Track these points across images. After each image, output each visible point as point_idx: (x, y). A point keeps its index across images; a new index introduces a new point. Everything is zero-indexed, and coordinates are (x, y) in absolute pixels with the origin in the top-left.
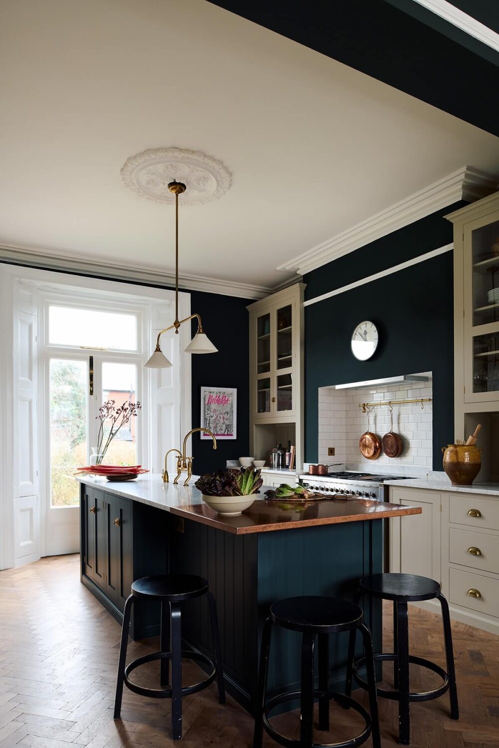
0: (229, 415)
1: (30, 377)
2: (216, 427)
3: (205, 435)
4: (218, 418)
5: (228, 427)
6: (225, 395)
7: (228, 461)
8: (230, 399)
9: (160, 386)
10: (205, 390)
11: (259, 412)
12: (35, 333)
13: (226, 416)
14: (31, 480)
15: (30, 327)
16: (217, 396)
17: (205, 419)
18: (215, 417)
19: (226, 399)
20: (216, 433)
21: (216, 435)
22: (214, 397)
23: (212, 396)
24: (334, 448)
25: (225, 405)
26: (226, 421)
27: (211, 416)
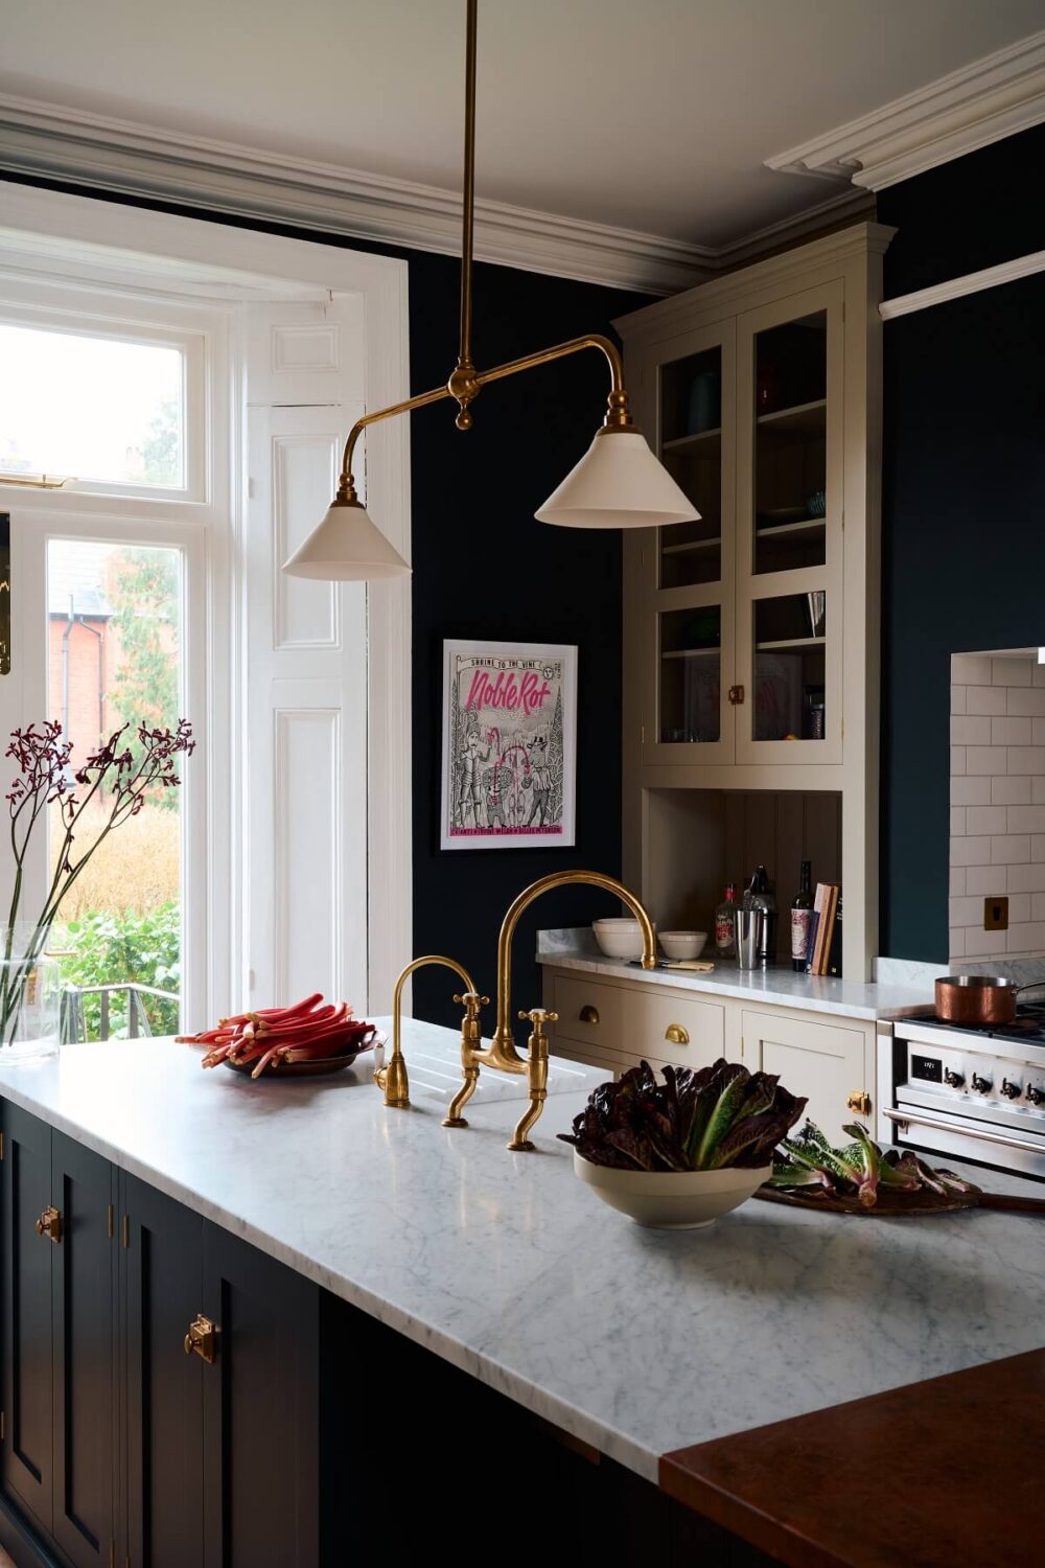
0: (547, 749)
2: (496, 801)
4: (507, 764)
5: (545, 799)
6: (532, 672)
7: (542, 935)
8: (553, 686)
9: (285, 639)
10: (459, 653)
13: (536, 756)
16: (502, 675)
17: (460, 767)
18: (494, 758)
19: (538, 688)
20: (497, 825)
21: (499, 832)
22: (492, 681)
23: (486, 676)
24: (1006, 899)
25: (535, 711)
26: (536, 776)
27: (481, 757)
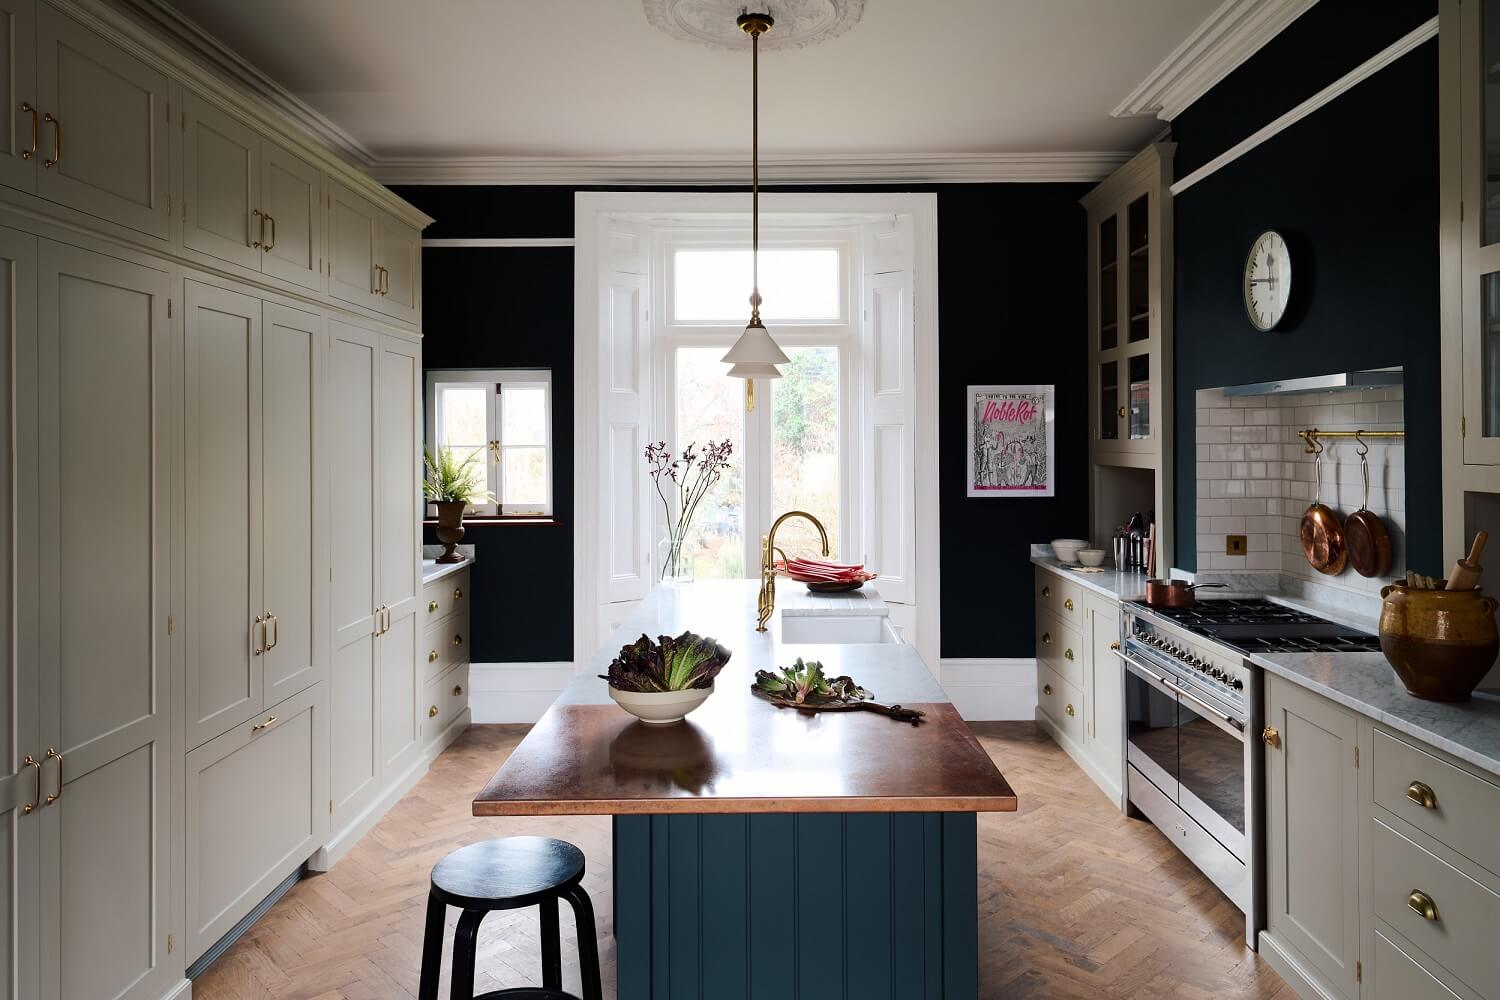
0: (1035, 443)
1: (635, 387)
2: (1002, 472)
3: (977, 487)
4: (1009, 451)
5: (1035, 470)
6: (1025, 400)
7: (1033, 547)
8: (1039, 408)
9: (880, 389)
10: (977, 395)
11: (1105, 436)
12: (644, 304)
13: (1029, 447)
14: (636, 569)
15: (635, 296)
16: (1005, 403)
17: (980, 454)
18: (1001, 448)
19: (1029, 409)
20: (1003, 484)
21: (1004, 488)
22: (999, 406)
23: (995, 404)
24: (1245, 537)
25: (1027, 422)
26: (1028, 458)
27: (992, 447)
